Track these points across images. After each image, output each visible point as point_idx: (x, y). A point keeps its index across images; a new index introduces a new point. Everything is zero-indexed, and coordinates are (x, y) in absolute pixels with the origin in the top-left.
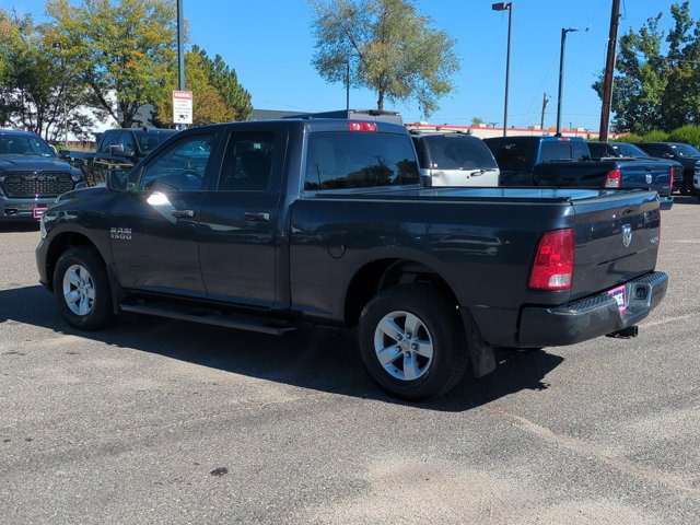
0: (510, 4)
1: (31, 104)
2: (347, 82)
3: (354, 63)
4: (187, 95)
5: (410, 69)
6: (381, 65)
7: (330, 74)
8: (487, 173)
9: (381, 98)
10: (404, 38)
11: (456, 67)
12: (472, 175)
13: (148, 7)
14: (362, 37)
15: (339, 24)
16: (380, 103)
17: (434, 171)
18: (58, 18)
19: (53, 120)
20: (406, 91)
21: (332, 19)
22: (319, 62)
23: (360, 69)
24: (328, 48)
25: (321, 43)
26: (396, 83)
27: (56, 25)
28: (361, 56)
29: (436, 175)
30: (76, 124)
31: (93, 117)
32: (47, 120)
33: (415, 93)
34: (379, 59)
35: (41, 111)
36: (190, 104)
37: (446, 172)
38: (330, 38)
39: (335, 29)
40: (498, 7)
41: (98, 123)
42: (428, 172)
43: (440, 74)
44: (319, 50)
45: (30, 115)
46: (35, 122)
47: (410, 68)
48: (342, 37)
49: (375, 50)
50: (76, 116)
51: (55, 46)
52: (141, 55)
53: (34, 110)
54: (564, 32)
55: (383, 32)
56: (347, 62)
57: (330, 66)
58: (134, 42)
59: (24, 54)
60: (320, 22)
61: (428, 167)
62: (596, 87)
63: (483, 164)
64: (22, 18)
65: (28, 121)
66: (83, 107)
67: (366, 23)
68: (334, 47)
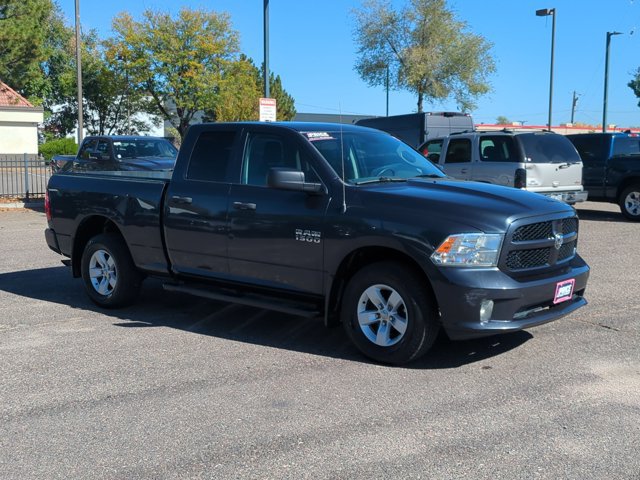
0: (553, 10)
1: (94, 112)
2: (387, 84)
3: (394, 68)
4: (272, 102)
5: (447, 72)
6: (422, 69)
7: (372, 78)
8: (573, 166)
9: (420, 99)
10: (443, 42)
11: (492, 69)
12: (560, 167)
13: (203, 21)
14: (402, 42)
15: (379, 32)
16: (419, 104)
17: (528, 165)
18: (123, 33)
19: (114, 126)
20: (445, 92)
21: (373, 27)
22: (361, 67)
23: (400, 73)
24: (369, 54)
25: (362, 49)
26: (435, 85)
27: (121, 40)
28: (402, 61)
29: (530, 168)
30: (133, 130)
31: (149, 123)
32: (108, 126)
33: (453, 93)
34: (420, 63)
35: (102, 118)
36: (273, 109)
37: (538, 165)
38: (371, 45)
39: (376, 36)
40: (541, 13)
41: (154, 128)
42: (523, 166)
43: (477, 77)
44: (361, 55)
45: (93, 122)
46: (98, 128)
47: (449, 71)
48: (382, 43)
49: (416, 54)
50: (135, 122)
51: (120, 58)
52: (198, 65)
53: (96, 117)
54: (609, 35)
55: (423, 38)
56: (387, 66)
57: (371, 70)
58: (193, 53)
59: (90, 66)
60: (361, 30)
61: (522, 161)
62: (632, 85)
63: (569, 158)
64: (87, 33)
65: (91, 128)
66: (139, 114)
67: (406, 30)
68: (375, 53)
